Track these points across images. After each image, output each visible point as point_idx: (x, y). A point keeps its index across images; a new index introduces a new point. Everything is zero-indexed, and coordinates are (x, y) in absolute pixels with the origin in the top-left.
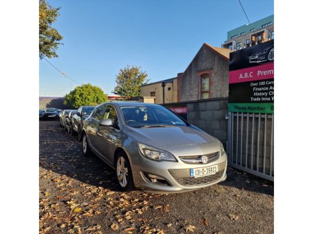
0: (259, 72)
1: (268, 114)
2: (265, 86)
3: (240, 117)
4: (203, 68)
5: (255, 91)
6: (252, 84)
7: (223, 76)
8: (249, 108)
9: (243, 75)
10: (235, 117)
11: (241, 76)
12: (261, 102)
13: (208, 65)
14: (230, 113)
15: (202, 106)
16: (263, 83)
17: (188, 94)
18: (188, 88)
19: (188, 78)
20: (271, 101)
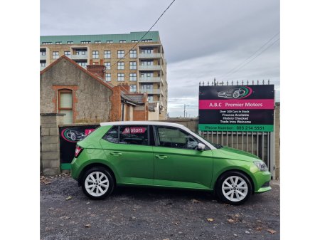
1: (234, 132)
2: (232, 113)
3: (209, 135)
4: (61, 82)
5: (224, 116)
6: (221, 112)
7: (92, 95)
8: (219, 128)
9: (213, 104)
12: (229, 123)
13: (69, 80)
20: (237, 123)
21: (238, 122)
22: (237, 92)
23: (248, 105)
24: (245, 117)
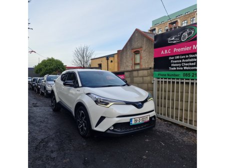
0: (175, 50)
1: (181, 79)
2: (179, 59)
3: (162, 81)
4: (135, 47)
5: (172, 63)
6: (170, 58)
7: (150, 52)
8: (168, 75)
9: (164, 52)
10: (159, 81)
11: (162, 52)
12: (176, 70)
13: (139, 44)
14: (155, 79)
15: (135, 73)
16: (178, 57)
17: (125, 65)
18: (125, 61)
19: (125, 54)
20: (183, 70)
21: (185, 68)
22: (185, 34)
23: (196, 47)
24: (191, 62)
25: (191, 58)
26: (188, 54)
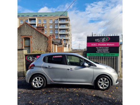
0: (99, 44)
1: (102, 56)
2: (101, 48)
3: (92, 58)
5: (98, 50)
6: (96, 48)
8: (96, 55)
9: (93, 45)
10: (90, 58)
12: (100, 53)
16: (100, 48)
20: (103, 53)
21: (104, 52)
23: (108, 45)
24: (107, 50)
25: (106, 48)
26: (105, 47)
